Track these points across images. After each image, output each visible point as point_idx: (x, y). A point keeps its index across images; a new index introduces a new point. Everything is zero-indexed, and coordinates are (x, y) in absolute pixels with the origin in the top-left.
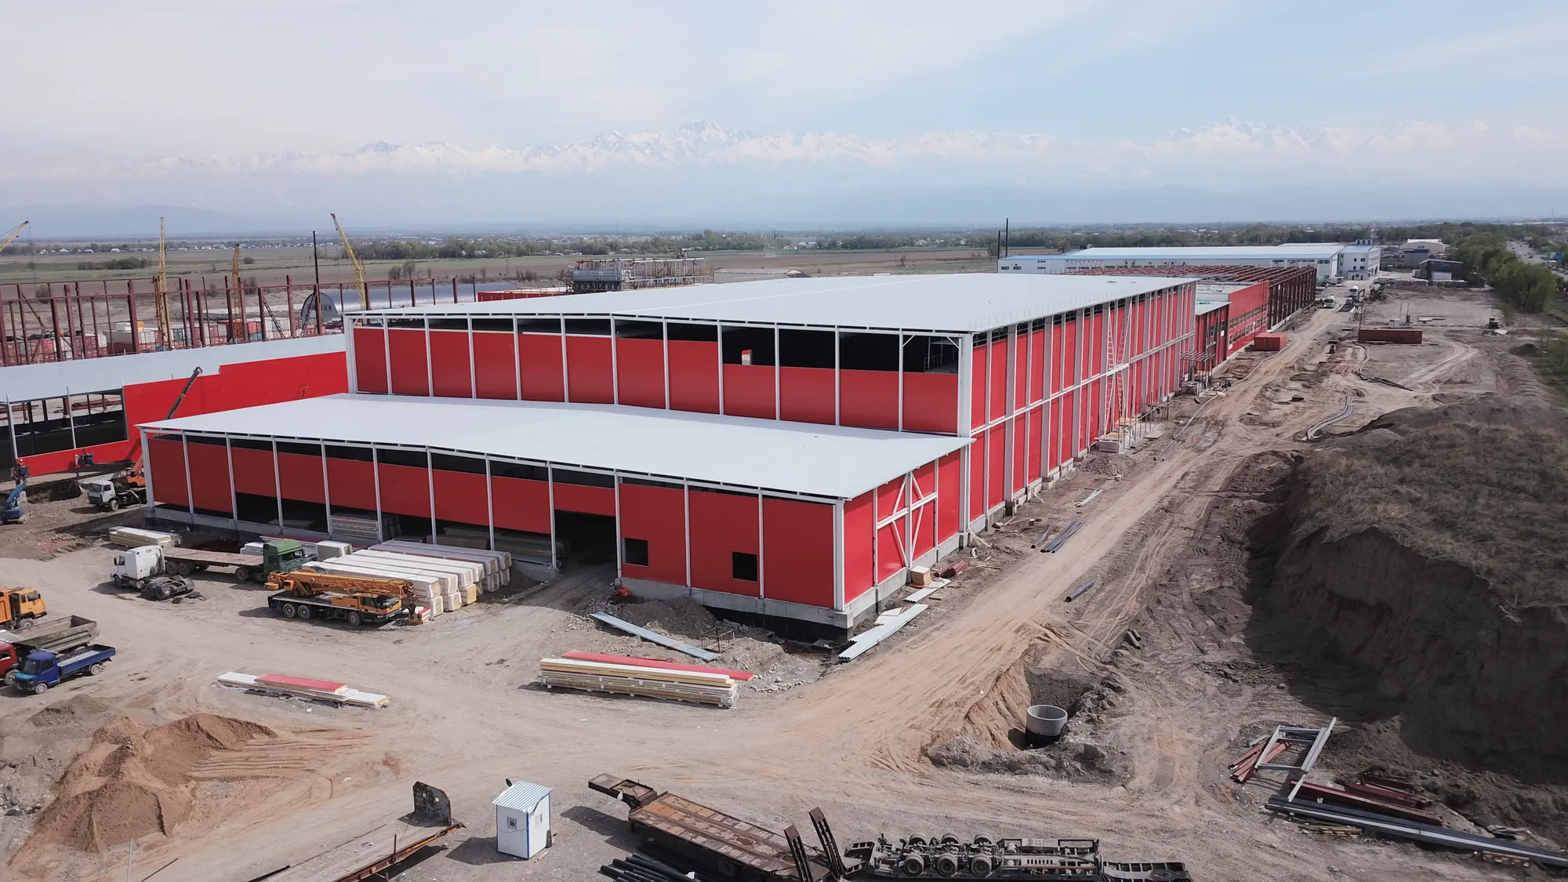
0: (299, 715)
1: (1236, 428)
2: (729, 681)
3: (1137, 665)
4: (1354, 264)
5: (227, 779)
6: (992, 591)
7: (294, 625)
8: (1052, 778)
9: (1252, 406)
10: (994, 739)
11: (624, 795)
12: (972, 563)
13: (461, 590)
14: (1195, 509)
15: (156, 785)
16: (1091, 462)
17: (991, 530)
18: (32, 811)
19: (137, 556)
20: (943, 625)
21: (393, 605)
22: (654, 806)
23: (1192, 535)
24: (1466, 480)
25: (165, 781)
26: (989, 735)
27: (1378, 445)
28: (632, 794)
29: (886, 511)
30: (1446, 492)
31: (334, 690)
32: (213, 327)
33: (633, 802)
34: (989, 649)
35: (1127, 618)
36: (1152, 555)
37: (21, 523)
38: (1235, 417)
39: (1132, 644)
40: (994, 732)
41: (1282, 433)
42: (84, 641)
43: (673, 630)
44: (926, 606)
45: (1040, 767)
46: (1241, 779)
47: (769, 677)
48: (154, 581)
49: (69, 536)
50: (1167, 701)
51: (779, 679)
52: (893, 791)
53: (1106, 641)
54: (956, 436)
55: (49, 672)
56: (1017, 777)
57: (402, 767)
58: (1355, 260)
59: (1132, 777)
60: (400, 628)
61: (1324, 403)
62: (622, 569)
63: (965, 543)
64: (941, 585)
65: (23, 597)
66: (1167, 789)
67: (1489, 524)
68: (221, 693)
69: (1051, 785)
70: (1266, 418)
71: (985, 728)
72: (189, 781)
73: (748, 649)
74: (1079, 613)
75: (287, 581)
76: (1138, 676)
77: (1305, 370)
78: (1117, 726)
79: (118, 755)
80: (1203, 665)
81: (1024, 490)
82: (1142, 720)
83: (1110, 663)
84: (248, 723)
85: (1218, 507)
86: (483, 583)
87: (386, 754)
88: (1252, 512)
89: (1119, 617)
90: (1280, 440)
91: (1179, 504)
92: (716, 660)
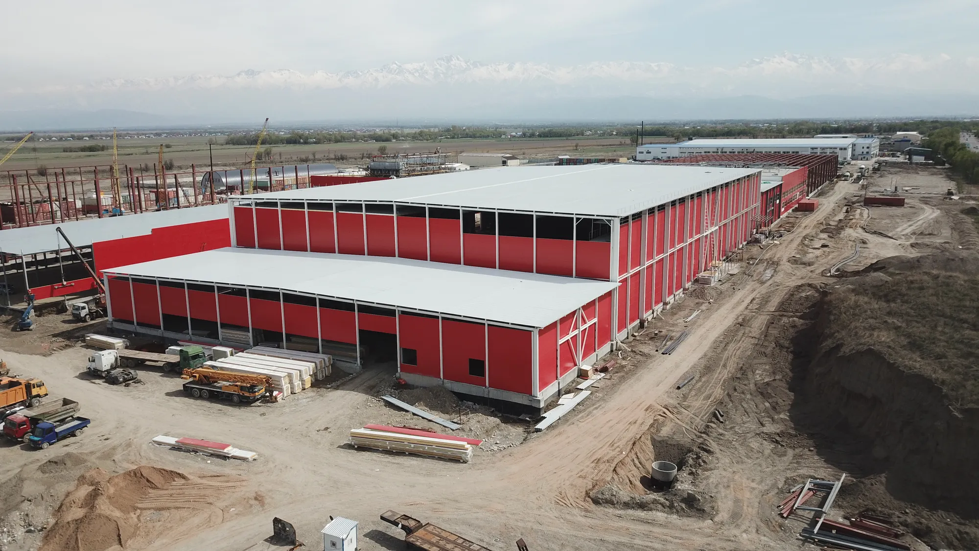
0: (202, 465)
1: (786, 266)
2: (467, 446)
3: (721, 435)
4: (863, 150)
5: (160, 509)
6: (631, 381)
7: (199, 402)
8: (667, 514)
9: (796, 251)
10: (631, 484)
11: (402, 525)
12: (619, 361)
13: (302, 380)
14: (759, 323)
15: (117, 514)
16: (694, 291)
17: (631, 338)
18: (41, 530)
19: (102, 357)
20: (600, 406)
21: (259, 390)
22: (420, 533)
23: (756, 343)
24: (930, 313)
25: (122, 511)
26: (628, 481)
27: (875, 283)
28: (407, 524)
29: (565, 332)
30: (917, 322)
31: (224, 449)
32: (146, 194)
33: (408, 530)
34: (628, 423)
35: (715, 401)
36: (731, 356)
37: (31, 330)
38: (785, 259)
39: (718, 419)
40: (632, 479)
41: (815, 270)
42: (71, 414)
43: (432, 407)
44: (589, 392)
45: (660, 506)
46: (785, 515)
47: (492, 440)
48: (113, 372)
49: (61, 339)
50: (740, 460)
51: (498, 442)
52: (568, 521)
53: (702, 417)
54: (609, 281)
55: (51, 436)
56: (645, 512)
57: (266, 502)
58: (863, 148)
59: (717, 514)
60: (264, 405)
61: (841, 248)
62: (401, 367)
63: (614, 348)
64: (599, 377)
65: (34, 385)
66: (739, 522)
67: (944, 346)
68: (154, 449)
69: (666, 518)
70: (805, 260)
71: (626, 476)
72: (136, 510)
73: (479, 422)
74: (685, 397)
75: (194, 374)
76: (721, 442)
77: (830, 225)
78: (707, 478)
79: (93, 494)
80: (762, 434)
81: (651, 311)
82: (724, 473)
83: (704, 433)
84: (172, 472)
85: (773, 323)
86: (314, 375)
87: (256, 492)
88: (794, 326)
89: (710, 400)
90: (814, 275)
91: (749, 321)
92: (459, 429)
